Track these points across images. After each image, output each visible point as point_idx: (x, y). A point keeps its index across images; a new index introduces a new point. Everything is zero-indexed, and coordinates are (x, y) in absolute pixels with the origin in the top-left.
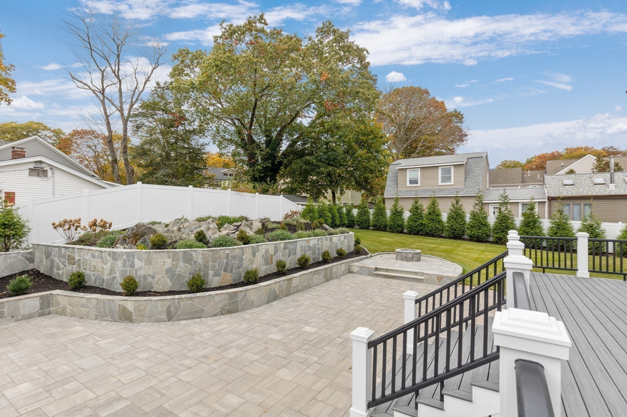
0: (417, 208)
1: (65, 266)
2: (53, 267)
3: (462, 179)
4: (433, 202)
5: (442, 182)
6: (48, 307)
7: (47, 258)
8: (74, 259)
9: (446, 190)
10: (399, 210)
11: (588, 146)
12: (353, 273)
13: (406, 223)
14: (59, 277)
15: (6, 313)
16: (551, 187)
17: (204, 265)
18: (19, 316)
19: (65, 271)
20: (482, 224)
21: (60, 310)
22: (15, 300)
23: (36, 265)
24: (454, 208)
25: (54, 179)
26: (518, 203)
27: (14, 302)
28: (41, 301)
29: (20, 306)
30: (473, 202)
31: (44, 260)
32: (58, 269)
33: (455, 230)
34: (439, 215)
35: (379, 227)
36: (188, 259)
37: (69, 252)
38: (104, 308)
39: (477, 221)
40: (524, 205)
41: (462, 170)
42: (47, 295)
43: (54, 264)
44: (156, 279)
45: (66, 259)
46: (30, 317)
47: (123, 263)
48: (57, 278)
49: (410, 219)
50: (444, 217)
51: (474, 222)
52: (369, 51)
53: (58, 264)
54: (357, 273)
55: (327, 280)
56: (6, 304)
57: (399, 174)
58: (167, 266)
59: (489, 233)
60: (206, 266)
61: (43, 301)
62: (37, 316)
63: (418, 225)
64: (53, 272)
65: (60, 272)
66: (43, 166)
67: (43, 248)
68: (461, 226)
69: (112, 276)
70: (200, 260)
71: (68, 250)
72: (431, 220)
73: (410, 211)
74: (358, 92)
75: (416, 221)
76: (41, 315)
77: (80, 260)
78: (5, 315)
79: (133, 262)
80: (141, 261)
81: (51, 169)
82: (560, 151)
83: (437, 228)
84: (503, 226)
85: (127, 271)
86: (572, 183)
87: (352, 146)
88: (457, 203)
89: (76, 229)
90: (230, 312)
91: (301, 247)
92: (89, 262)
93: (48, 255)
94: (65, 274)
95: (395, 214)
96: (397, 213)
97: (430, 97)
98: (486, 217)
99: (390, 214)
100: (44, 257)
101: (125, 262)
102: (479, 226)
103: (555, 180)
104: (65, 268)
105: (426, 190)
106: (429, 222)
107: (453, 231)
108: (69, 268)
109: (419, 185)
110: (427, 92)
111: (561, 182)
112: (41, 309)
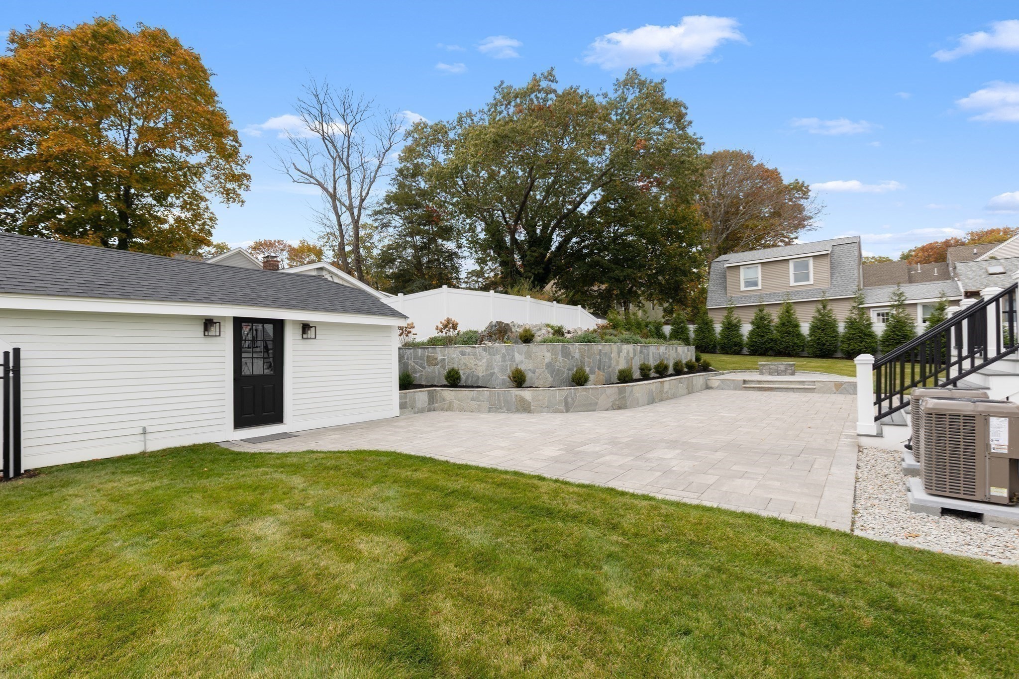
0: (762, 318)
1: (424, 368)
3: (827, 275)
4: (788, 308)
5: (796, 281)
6: (433, 403)
8: (436, 359)
9: (802, 292)
10: (735, 322)
11: (1009, 226)
12: (712, 388)
13: (745, 339)
15: (408, 404)
16: (968, 278)
17: (581, 361)
18: (416, 408)
19: (424, 374)
20: (865, 335)
21: (446, 406)
24: (820, 314)
26: (916, 304)
29: (416, 399)
30: (848, 306)
32: (415, 372)
33: (824, 344)
34: (797, 326)
35: (706, 348)
36: (566, 354)
37: (428, 352)
38: (499, 400)
39: (857, 331)
40: (925, 306)
41: (825, 264)
42: (432, 390)
44: (537, 374)
45: (424, 361)
46: (421, 411)
47: (502, 357)
49: (752, 333)
50: (805, 329)
51: (852, 332)
52: (687, 105)
53: (414, 366)
54: (718, 388)
55: (689, 393)
56: (408, 394)
57: (729, 274)
58: (547, 360)
59: (875, 346)
60: (583, 362)
62: (427, 411)
63: (766, 341)
65: (418, 375)
68: (832, 339)
69: (489, 373)
70: (577, 355)
71: (426, 350)
72: (786, 333)
73: (752, 323)
74: (683, 162)
75: (763, 336)
76: (430, 410)
77: (444, 359)
78: (408, 406)
79: (513, 356)
80: (521, 354)
82: (959, 238)
83: (795, 343)
84: (898, 336)
85: (507, 365)
86: (1002, 271)
87: (658, 239)
88: (824, 307)
90: (620, 408)
91: (653, 353)
92: (457, 360)
95: (729, 329)
96: (732, 328)
97: (755, 164)
98: (869, 325)
99: (721, 329)
101: (504, 356)
102: (861, 337)
103: (974, 269)
104: (425, 371)
105: (770, 294)
106: (783, 336)
107: (820, 346)
108: (429, 370)
109: (760, 287)
110: (750, 157)
111: (984, 271)
112: (429, 404)
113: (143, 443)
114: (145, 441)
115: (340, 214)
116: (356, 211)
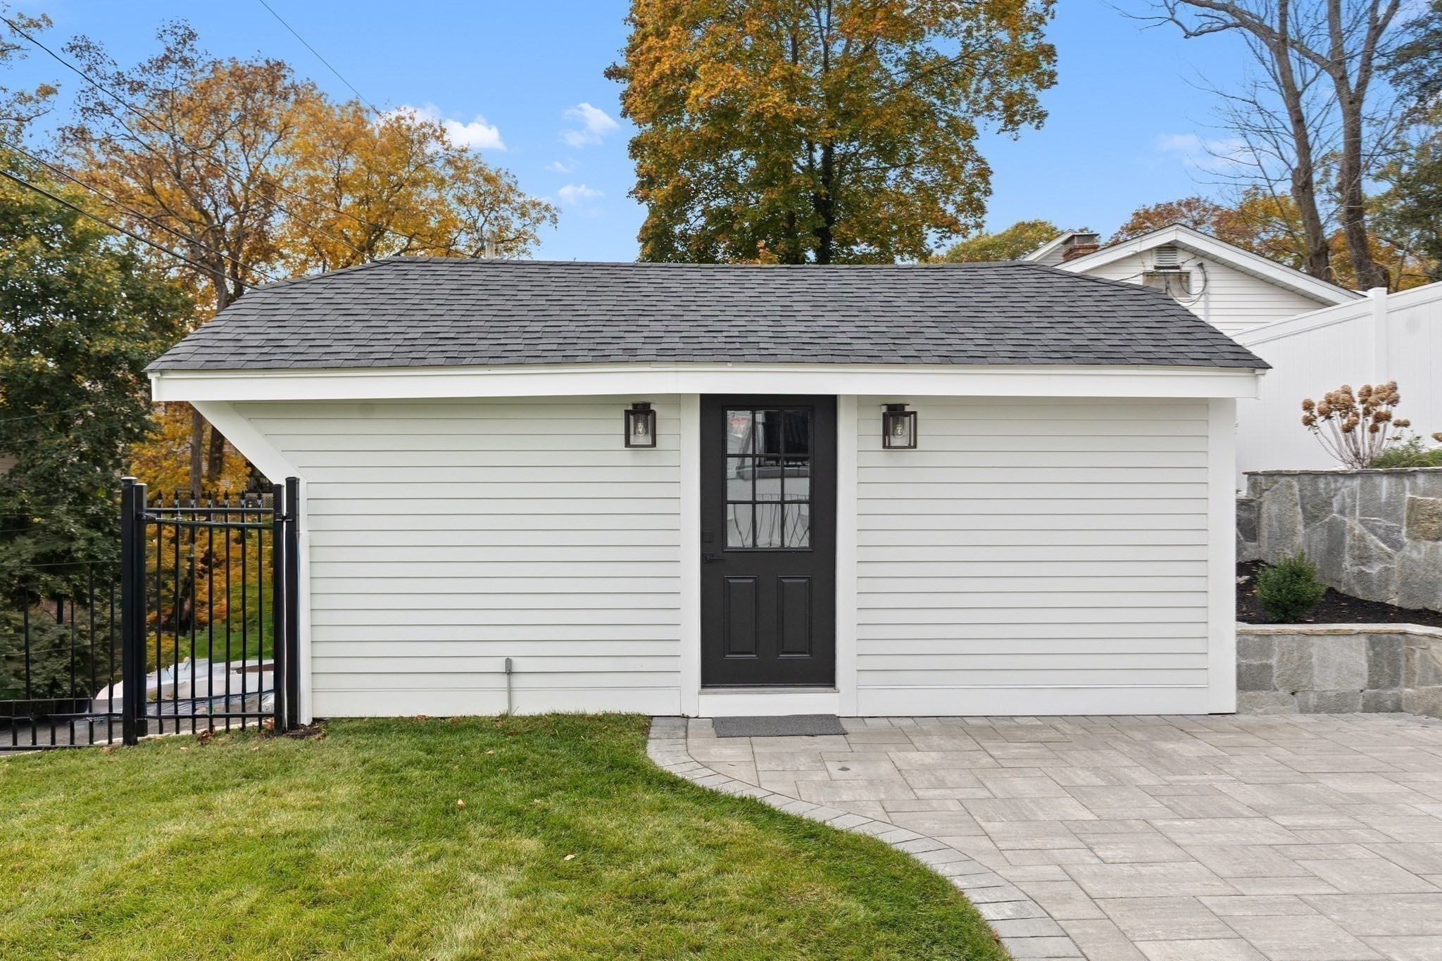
1: (1397, 545)
2: (1340, 553)
6: (1394, 683)
7: (1310, 518)
14: (1367, 589)
15: (1276, 672)
18: (1311, 695)
19: (1395, 565)
22: (1299, 633)
23: (1265, 549)
25: (1206, 302)
27: (1297, 638)
28: (1371, 653)
29: (1314, 660)
31: (1300, 528)
32: (1364, 557)
37: (1413, 490)
42: (1390, 633)
43: (1341, 542)
45: (1399, 520)
46: (1337, 705)
48: (1359, 593)
53: (1362, 538)
56: (1276, 640)
61: (1376, 654)
62: (1360, 707)
64: (1340, 570)
65: (1375, 569)
66: (1180, 258)
67: (1295, 483)
71: (1407, 483)
76: (1374, 706)
78: (1274, 680)
81: (1201, 265)
89: (1374, 429)
93: (1315, 510)
94: (1396, 578)
100: (1300, 517)
104: (1397, 557)
108: (1415, 555)
112: (1373, 684)
113: (506, 694)
114: (510, 690)
115: (1299, 87)
116: (1354, 68)
